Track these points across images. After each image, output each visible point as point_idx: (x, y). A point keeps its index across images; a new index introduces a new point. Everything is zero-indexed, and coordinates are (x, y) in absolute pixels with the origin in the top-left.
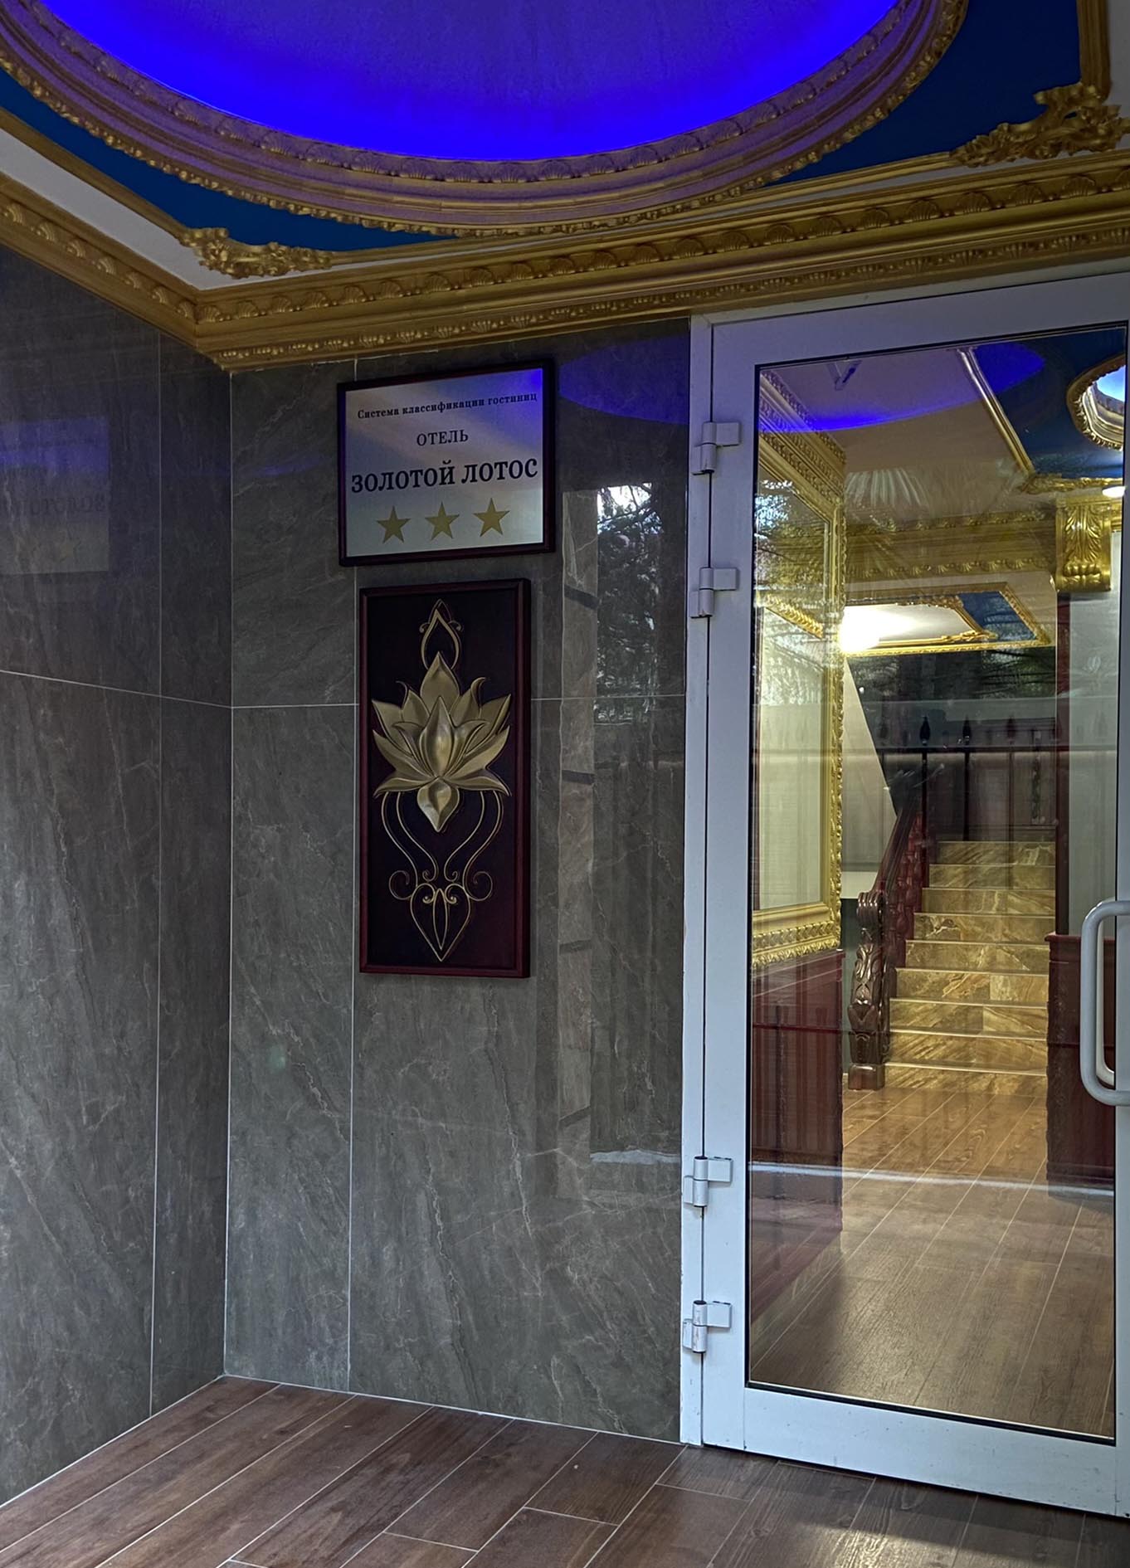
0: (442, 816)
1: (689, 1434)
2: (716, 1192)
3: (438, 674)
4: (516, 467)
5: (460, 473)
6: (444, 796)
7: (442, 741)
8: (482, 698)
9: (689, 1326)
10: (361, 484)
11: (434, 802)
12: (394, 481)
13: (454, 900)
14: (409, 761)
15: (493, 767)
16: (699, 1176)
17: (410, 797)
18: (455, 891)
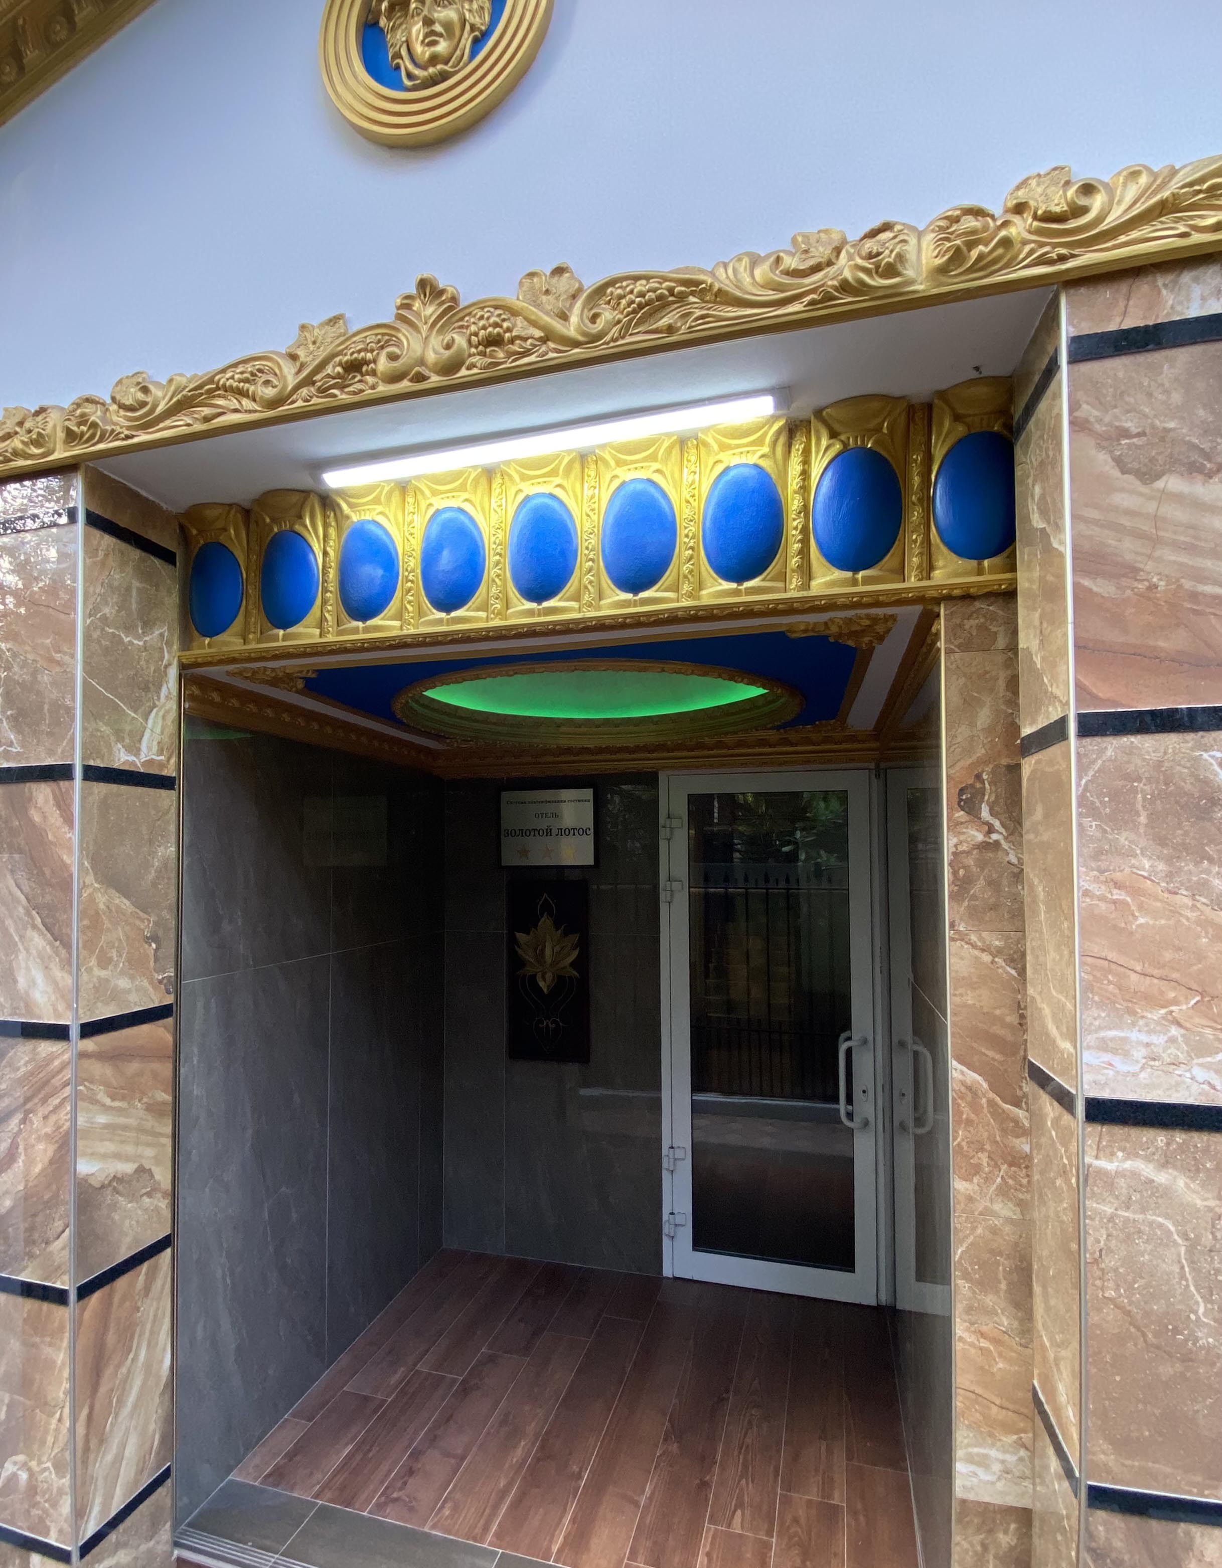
0: (548, 987)
1: (667, 1272)
2: (679, 1163)
3: (545, 922)
4: (581, 831)
5: (554, 832)
6: (549, 976)
7: (548, 952)
8: (566, 934)
9: (667, 1224)
10: (508, 833)
11: (544, 979)
12: (523, 833)
13: (554, 1026)
14: (532, 960)
15: (572, 964)
16: (671, 1156)
17: (533, 978)
18: (554, 1022)
